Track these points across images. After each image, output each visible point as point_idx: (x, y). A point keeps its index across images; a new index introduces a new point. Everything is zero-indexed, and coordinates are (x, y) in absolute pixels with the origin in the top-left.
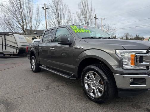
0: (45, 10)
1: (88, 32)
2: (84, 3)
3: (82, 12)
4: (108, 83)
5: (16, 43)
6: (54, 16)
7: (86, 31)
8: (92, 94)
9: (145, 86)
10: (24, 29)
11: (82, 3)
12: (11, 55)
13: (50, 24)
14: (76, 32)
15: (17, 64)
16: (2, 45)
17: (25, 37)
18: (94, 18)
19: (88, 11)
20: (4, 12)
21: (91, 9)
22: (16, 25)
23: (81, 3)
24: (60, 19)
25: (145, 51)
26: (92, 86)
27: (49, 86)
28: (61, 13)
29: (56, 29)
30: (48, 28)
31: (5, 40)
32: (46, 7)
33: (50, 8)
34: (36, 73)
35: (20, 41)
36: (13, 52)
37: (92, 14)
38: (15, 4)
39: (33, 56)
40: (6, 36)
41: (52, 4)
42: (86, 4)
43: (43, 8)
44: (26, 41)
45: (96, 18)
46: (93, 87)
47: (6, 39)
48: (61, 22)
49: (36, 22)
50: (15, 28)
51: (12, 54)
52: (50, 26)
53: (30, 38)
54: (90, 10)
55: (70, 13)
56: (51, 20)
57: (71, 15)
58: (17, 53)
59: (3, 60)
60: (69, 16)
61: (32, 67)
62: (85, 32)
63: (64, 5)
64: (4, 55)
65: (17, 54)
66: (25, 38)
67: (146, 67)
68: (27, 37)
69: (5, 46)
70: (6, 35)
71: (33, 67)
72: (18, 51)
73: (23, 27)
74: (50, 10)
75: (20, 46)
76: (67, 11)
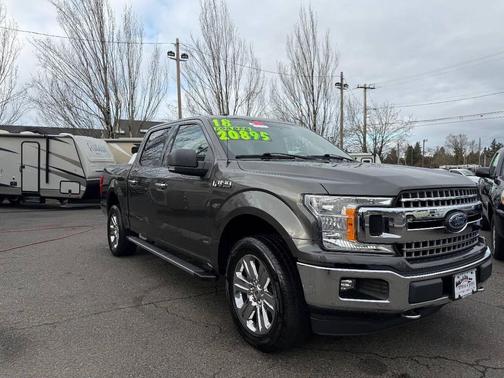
0: (177, 60)
1: (261, 138)
2: (303, 38)
3: (297, 67)
4: (286, 289)
5: (80, 165)
6: (206, 80)
7: (256, 137)
8: (250, 325)
9: (387, 301)
10: (109, 118)
11: (299, 37)
12: (61, 200)
13: (193, 103)
14: (223, 137)
15: (73, 228)
16: (39, 168)
17: (112, 144)
18: (337, 84)
19: (316, 63)
20: (54, 67)
21: (327, 56)
22: (85, 107)
23: (295, 39)
24: (224, 88)
25: (388, 201)
26: (251, 298)
27: (140, 299)
28: (229, 69)
29: (177, 127)
30: (184, 117)
31: (48, 152)
32: (181, 52)
33: (195, 54)
34: (118, 259)
35: (93, 159)
36: (70, 191)
37: (330, 72)
38: (86, 42)
39: (115, 207)
40: (52, 142)
41: (202, 41)
42: (311, 42)
43: (170, 53)
44: (112, 159)
45: (342, 86)
46: (254, 304)
47: (50, 150)
48: (227, 98)
49: (147, 99)
50: (83, 114)
51: (65, 199)
52: (193, 111)
53: (124, 149)
54: (322, 60)
55: (258, 70)
56: (197, 91)
57: (261, 76)
58: (82, 193)
59: (33, 216)
60: (254, 80)
61: (109, 239)
62: (252, 138)
63: (237, 46)
64: (43, 199)
65: (80, 196)
66: (108, 150)
67: (394, 248)
68: (115, 145)
69: (48, 171)
70: (51, 138)
71: (112, 238)
72: (84, 188)
73: (107, 113)
74: (194, 62)
75: (91, 171)
76: (248, 65)
